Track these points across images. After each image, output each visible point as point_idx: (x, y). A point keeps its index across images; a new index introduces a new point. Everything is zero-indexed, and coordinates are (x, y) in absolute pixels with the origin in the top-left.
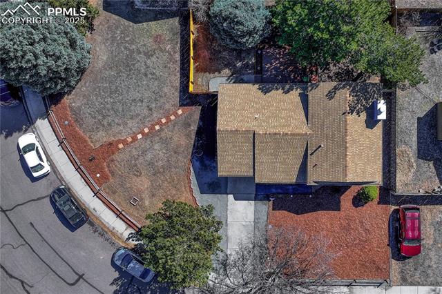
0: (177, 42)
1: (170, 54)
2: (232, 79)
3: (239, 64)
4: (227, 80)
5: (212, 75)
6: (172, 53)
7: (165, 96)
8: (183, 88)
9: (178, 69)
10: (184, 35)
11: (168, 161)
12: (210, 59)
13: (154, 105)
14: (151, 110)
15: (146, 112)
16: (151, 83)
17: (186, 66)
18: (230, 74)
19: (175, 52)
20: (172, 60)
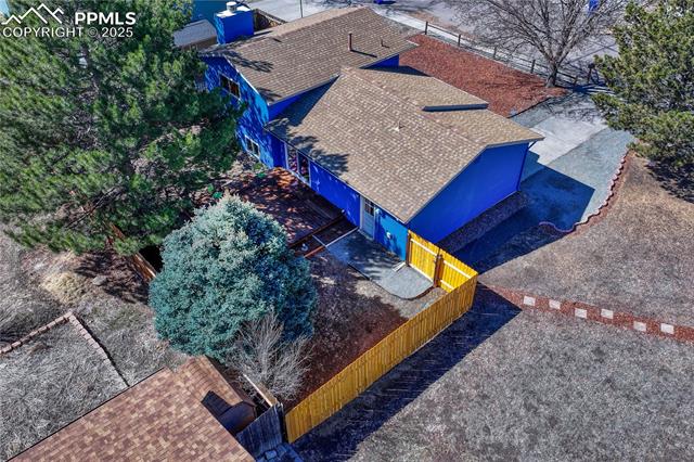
0: (404, 420)
1: (447, 412)
2: (368, 272)
3: (329, 281)
4: (378, 278)
5: (398, 304)
6: (440, 409)
7: (537, 348)
8: (481, 331)
9: (457, 370)
10: (373, 418)
11: (626, 257)
12: (370, 331)
13: (583, 353)
14: (598, 351)
15: (615, 357)
16: (554, 397)
17: (434, 362)
18: (360, 282)
19: (431, 404)
20: (455, 398)
